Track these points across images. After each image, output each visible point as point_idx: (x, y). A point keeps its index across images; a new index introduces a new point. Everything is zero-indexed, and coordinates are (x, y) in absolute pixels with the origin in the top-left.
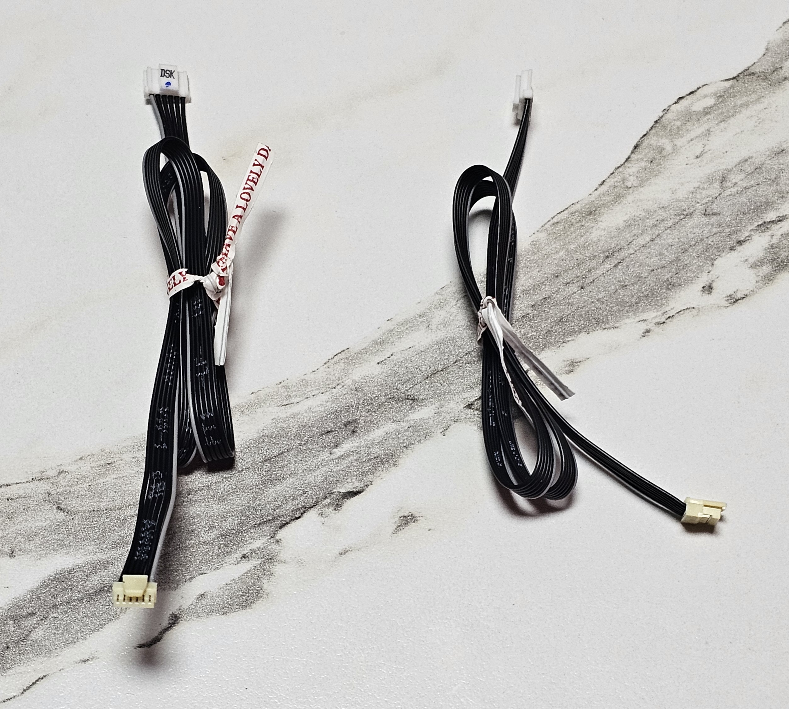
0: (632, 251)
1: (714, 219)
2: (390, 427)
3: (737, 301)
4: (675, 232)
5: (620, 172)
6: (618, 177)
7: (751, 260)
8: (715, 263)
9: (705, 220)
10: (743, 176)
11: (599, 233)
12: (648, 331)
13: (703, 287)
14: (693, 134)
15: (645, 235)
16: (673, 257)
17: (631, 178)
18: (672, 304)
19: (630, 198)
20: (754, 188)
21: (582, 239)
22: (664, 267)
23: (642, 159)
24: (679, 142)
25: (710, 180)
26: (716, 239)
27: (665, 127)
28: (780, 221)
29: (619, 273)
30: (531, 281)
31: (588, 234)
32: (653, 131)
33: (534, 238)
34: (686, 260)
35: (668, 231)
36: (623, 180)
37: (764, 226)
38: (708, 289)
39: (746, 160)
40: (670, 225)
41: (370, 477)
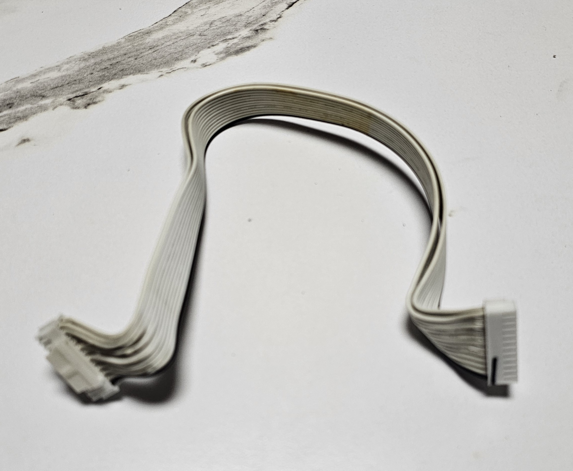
0: (163, 47)
1: (203, 37)
2: (29, 106)
3: (206, 66)
4: (184, 41)
5: (165, 20)
6: (164, 21)
7: (217, 52)
8: (200, 52)
9: (199, 37)
10: (221, 23)
11: (149, 40)
12: (162, 75)
13: (192, 61)
14: (202, 8)
15: (170, 42)
16: (181, 50)
17: (170, 22)
18: (176, 66)
19: (167, 29)
20: (224, 27)
21: (141, 42)
22: (176, 53)
23: (176, 16)
24: (195, 10)
25: (205, 24)
26: (202, 44)
27: (190, 5)
28: (233, 39)
29: (155, 55)
30: (113, 56)
31: (144, 40)
32: (184, 6)
33: (119, 41)
34: (187, 50)
35: (181, 41)
36: (166, 22)
37: (226, 40)
38: (195, 61)
39: (223, 18)
40: (182, 39)
41: (12, 124)
